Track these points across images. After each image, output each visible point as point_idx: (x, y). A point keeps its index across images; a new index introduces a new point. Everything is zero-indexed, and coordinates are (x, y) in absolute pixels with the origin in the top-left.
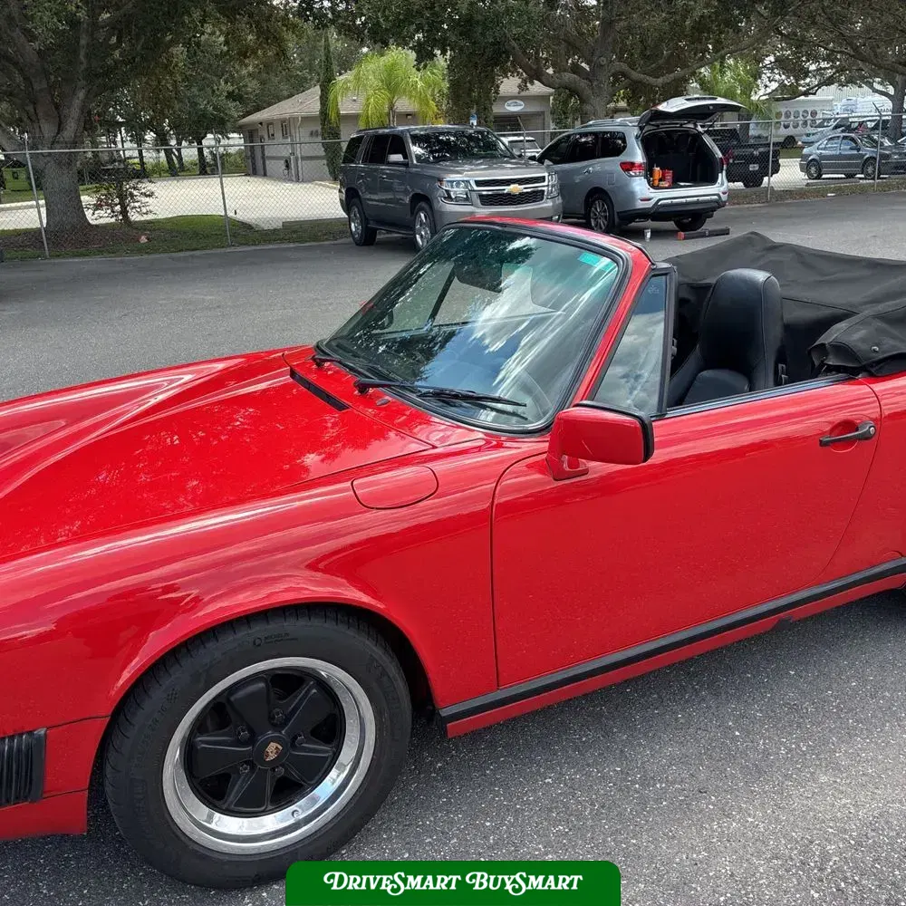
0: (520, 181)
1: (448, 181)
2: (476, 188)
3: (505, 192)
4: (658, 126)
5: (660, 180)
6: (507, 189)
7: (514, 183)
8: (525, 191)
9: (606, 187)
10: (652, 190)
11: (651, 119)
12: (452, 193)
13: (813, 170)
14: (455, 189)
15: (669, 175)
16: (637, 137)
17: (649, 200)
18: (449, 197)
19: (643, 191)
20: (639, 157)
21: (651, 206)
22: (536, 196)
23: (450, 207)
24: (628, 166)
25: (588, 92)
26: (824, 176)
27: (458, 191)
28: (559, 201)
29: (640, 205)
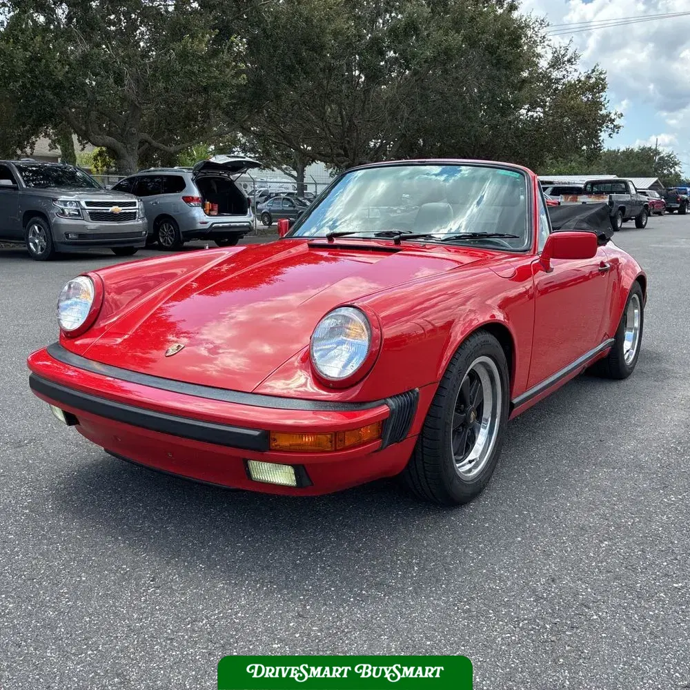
0: (120, 204)
1: (61, 201)
2: (86, 207)
3: (109, 211)
4: (205, 173)
5: (210, 210)
6: (111, 209)
7: (115, 205)
8: (123, 211)
9: (172, 214)
10: (207, 216)
11: (203, 168)
12: (66, 210)
13: (266, 219)
14: (69, 207)
15: (216, 207)
16: (192, 180)
17: (206, 223)
18: (63, 213)
19: (201, 217)
20: (196, 193)
21: (207, 227)
22: (131, 216)
23: (64, 221)
24: (188, 200)
25: (123, 151)
26: (273, 224)
27: (69, 209)
28: (146, 220)
29: (200, 226)
